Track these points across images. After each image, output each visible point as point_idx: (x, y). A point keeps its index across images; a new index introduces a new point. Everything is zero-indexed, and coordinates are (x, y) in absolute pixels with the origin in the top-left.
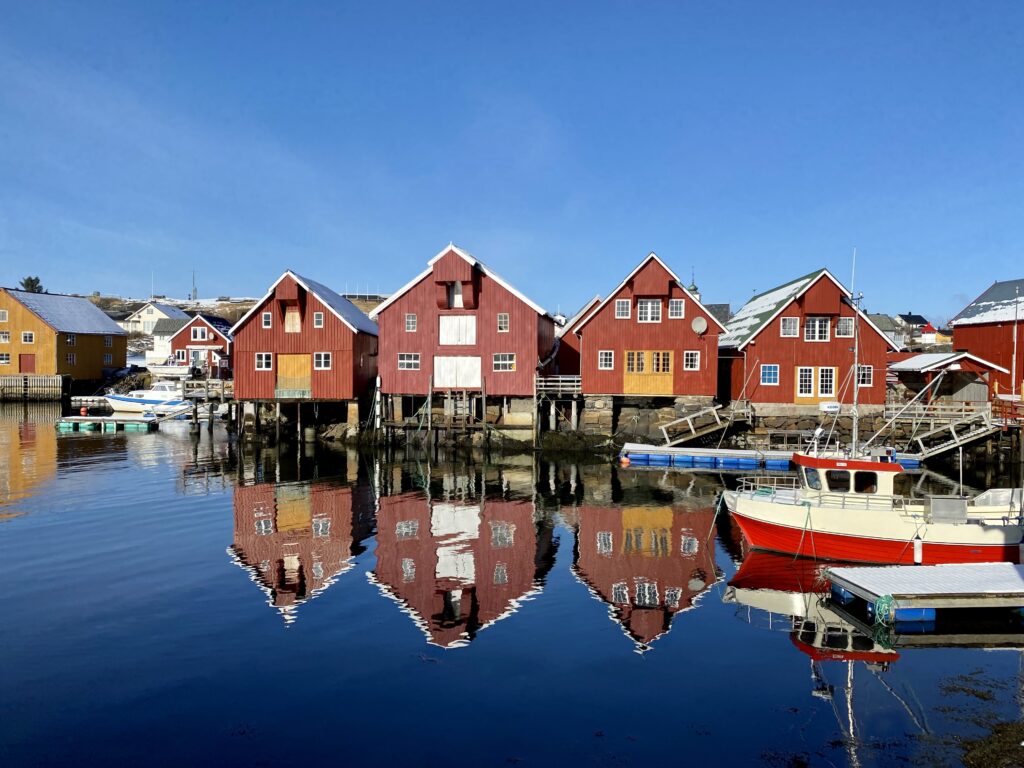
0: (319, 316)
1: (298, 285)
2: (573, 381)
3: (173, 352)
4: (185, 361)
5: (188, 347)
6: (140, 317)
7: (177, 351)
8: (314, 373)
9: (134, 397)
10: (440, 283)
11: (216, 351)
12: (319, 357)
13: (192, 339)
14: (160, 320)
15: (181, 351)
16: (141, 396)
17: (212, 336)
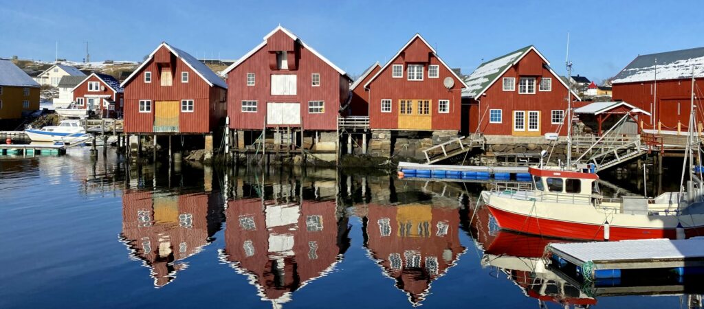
0: (185, 75)
1: (171, 53)
2: (364, 120)
3: (75, 99)
4: (83, 105)
5: (85, 96)
6: (48, 74)
7: (77, 99)
8: (181, 113)
9: (46, 131)
10: (272, 52)
11: (106, 99)
12: (185, 103)
13: (89, 90)
14: (64, 76)
15: (80, 98)
16: (51, 130)
17: (103, 88)
